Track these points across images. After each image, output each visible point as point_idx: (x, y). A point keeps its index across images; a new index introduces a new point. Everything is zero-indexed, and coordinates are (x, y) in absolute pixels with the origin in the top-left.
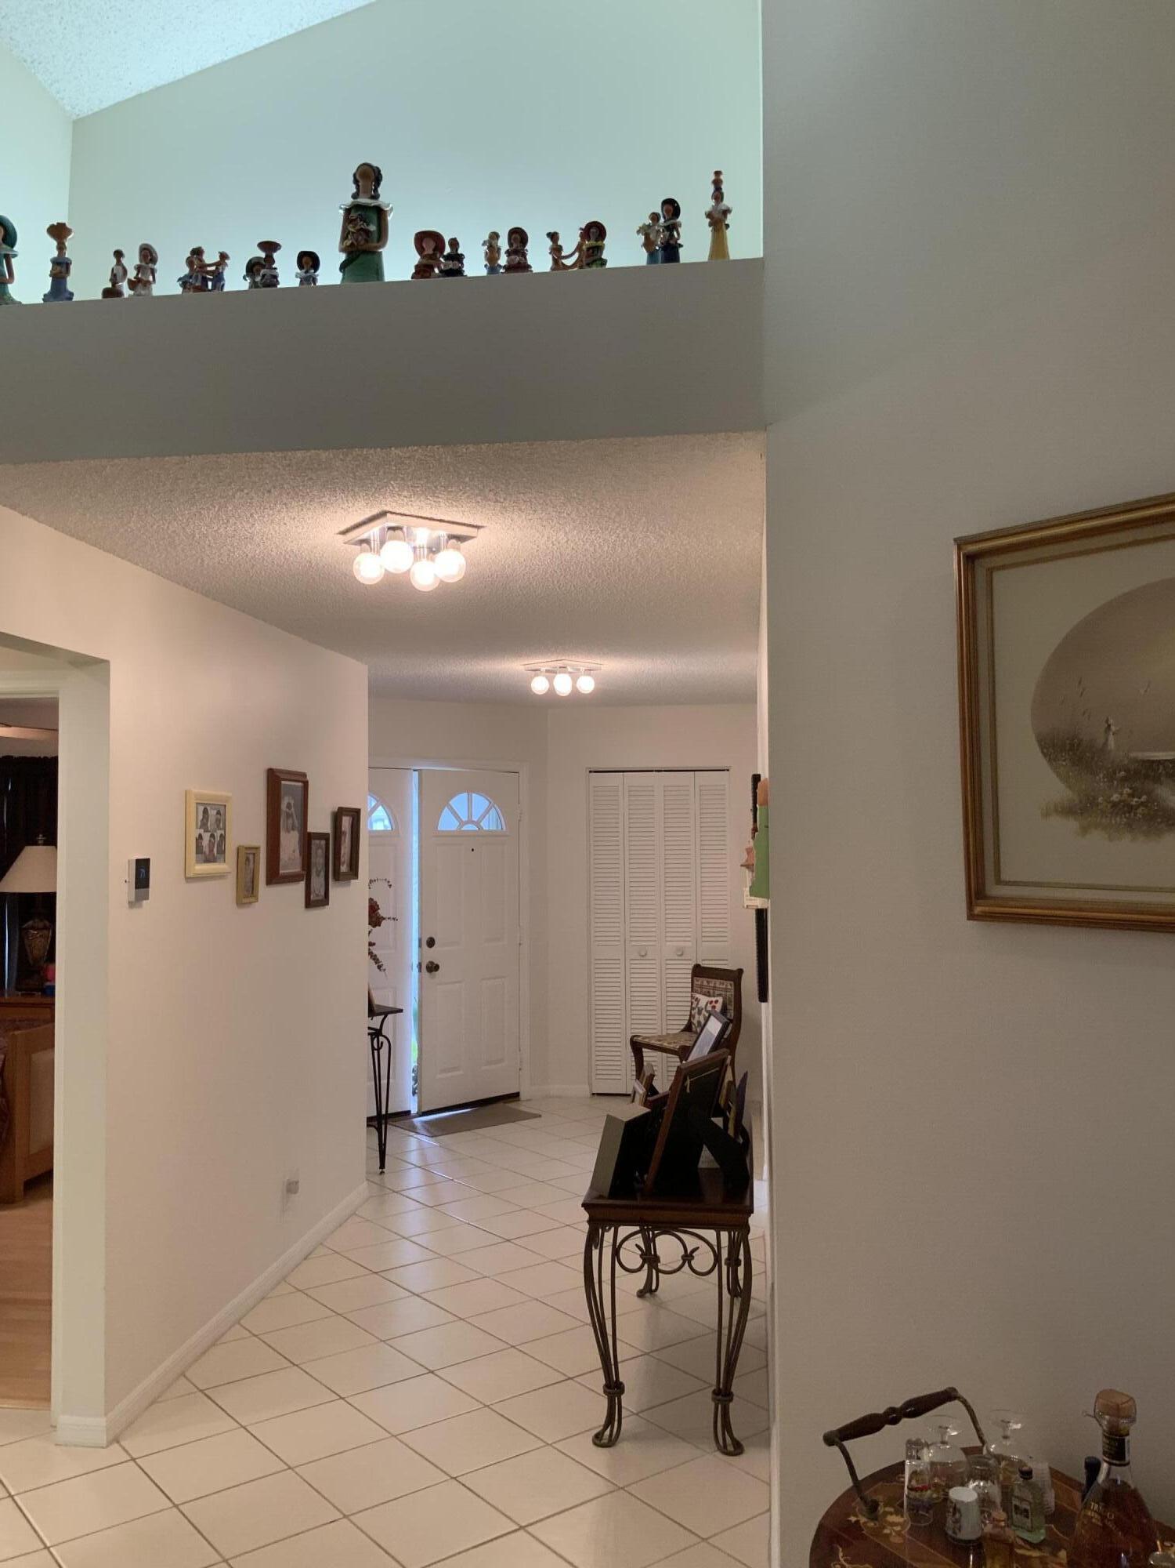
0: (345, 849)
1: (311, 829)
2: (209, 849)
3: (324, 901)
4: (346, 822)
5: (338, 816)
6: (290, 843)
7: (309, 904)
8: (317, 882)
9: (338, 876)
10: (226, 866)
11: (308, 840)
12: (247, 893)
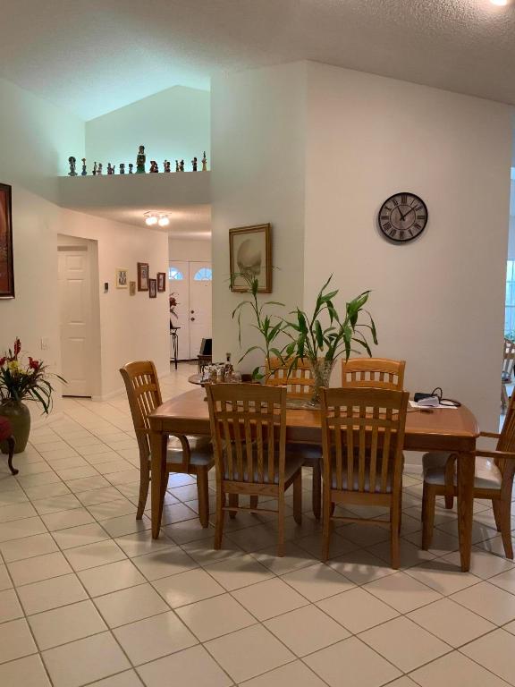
0: (161, 284)
1: (150, 277)
2: (122, 282)
3: (155, 296)
4: (161, 277)
5: (159, 275)
6: (144, 282)
7: (150, 297)
8: (153, 292)
9: (159, 290)
10: (127, 286)
11: (149, 281)
12: (132, 292)
